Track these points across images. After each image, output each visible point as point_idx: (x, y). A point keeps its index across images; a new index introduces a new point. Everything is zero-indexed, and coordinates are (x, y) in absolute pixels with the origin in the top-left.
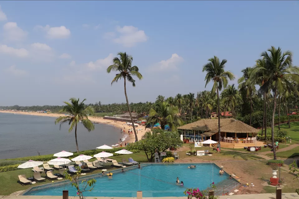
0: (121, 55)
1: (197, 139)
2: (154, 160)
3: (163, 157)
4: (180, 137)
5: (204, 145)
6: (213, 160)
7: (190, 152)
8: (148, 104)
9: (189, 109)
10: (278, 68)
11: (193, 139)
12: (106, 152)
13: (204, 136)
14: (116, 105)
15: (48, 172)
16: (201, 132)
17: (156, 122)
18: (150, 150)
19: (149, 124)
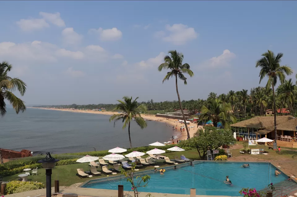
0: (172, 53)
1: (251, 137)
2: (206, 158)
3: (216, 155)
4: (233, 134)
5: (259, 143)
6: (269, 159)
7: (244, 151)
8: (200, 101)
9: (242, 106)
11: (247, 137)
12: (159, 149)
13: (259, 134)
14: (168, 103)
15: (103, 167)
16: (255, 130)
17: (209, 119)
18: (202, 147)
19: (201, 122)
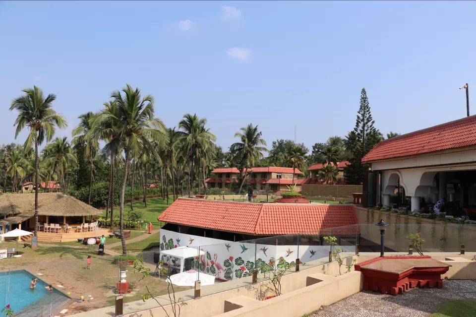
5: (7, 239)
10: (134, 119)
13: (7, 223)
16: (1, 217)
